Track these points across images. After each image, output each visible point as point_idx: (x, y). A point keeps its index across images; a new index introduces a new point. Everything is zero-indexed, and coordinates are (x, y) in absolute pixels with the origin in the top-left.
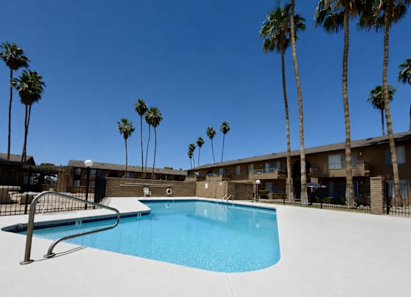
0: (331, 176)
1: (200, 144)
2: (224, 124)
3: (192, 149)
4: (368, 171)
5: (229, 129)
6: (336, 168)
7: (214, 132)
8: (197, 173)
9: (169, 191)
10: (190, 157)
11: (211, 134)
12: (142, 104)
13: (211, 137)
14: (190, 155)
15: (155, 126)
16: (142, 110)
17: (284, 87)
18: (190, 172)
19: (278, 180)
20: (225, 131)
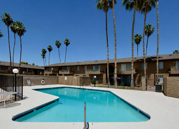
0: (122, 74)
1: (50, 50)
2: (66, 40)
3: (44, 52)
4: (136, 72)
5: (69, 43)
6: (124, 70)
7: (60, 44)
8: (52, 69)
9: (43, 82)
10: (43, 58)
11: (58, 45)
12: (8, 17)
13: (59, 47)
14: (44, 56)
15: (20, 36)
16: (8, 21)
17: (107, 30)
18: (47, 68)
19: (100, 75)
20: (67, 44)
